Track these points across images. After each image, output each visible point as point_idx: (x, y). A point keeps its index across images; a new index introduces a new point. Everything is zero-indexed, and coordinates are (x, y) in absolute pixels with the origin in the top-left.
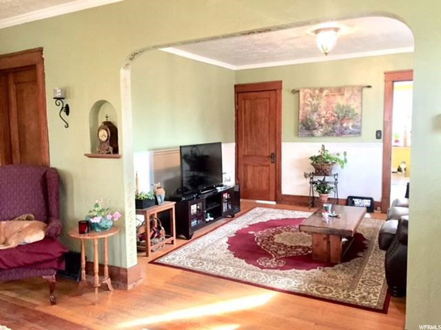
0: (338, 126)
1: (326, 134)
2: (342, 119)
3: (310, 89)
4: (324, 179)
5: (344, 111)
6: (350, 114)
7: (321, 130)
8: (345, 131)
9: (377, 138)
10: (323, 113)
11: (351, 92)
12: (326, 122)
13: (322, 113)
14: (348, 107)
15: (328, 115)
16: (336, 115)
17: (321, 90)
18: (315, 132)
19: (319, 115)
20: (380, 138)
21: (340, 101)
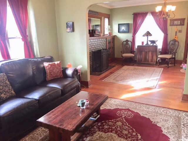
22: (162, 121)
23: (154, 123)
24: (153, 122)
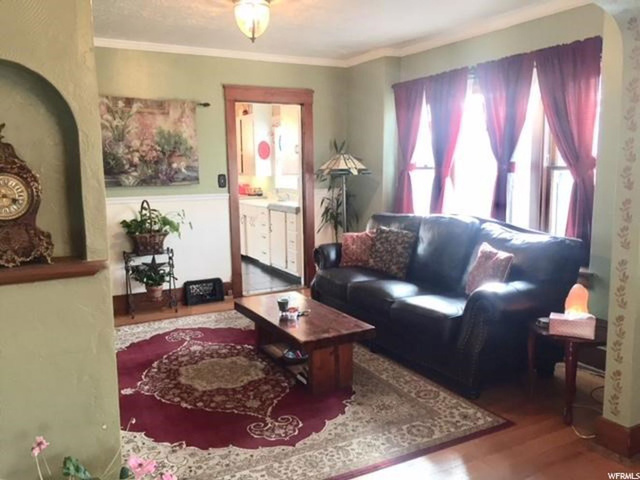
0: (164, 167)
1: (145, 182)
2: (170, 156)
3: (107, 97)
4: (154, 259)
5: (172, 142)
6: (182, 147)
7: (135, 174)
8: (176, 176)
9: (220, 186)
10: (136, 143)
11: (180, 111)
12: (142, 158)
13: (133, 144)
14: (178, 136)
15: (145, 148)
16: (158, 148)
17: (129, 102)
18: (123, 178)
19: (129, 147)
20: (224, 186)
21: (163, 123)
22: (166, 461)
23: (180, 445)
24: (184, 446)
